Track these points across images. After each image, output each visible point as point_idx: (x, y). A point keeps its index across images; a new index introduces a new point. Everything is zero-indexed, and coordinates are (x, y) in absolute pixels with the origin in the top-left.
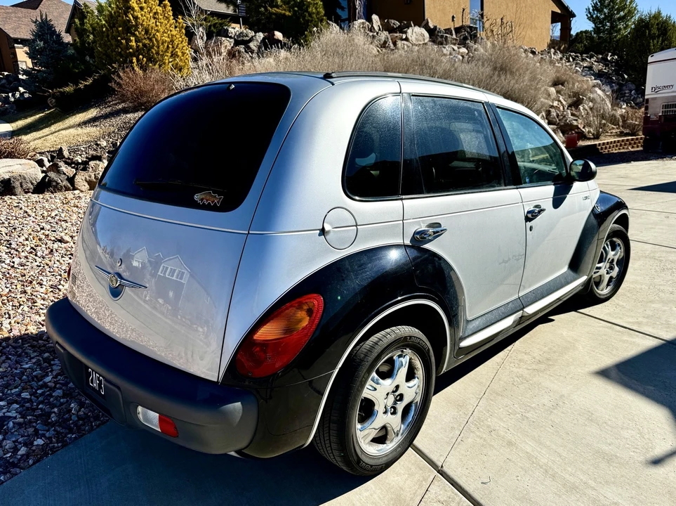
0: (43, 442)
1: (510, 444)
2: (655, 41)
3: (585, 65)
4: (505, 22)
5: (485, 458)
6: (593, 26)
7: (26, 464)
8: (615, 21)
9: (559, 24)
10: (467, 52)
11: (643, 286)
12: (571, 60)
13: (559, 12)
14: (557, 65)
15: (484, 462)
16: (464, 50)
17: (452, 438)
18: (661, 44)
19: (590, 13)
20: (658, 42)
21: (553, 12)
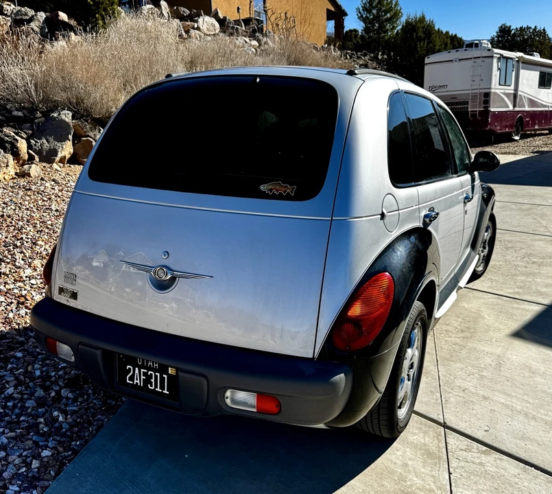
0: (50, 454)
1: (485, 398)
2: (422, 44)
3: (361, 63)
4: (289, 17)
5: (474, 412)
6: (364, 25)
7: (49, 476)
8: (383, 23)
9: (333, 21)
10: (258, 45)
11: (501, 263)
12: (348, 57)
13: (333, 9)
14: (338, 61)
15: (475, 415)
16: (255, 43)
17: (437, 399)
18: (427, 46)
19: (360, 13)
20: (424, 44)
21: (328, 10)
